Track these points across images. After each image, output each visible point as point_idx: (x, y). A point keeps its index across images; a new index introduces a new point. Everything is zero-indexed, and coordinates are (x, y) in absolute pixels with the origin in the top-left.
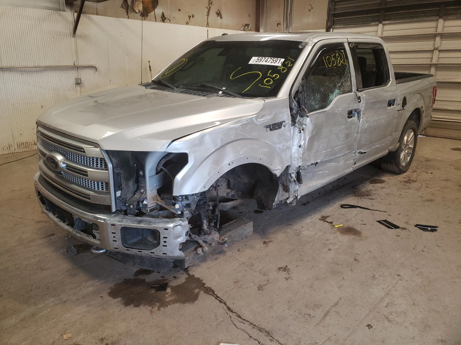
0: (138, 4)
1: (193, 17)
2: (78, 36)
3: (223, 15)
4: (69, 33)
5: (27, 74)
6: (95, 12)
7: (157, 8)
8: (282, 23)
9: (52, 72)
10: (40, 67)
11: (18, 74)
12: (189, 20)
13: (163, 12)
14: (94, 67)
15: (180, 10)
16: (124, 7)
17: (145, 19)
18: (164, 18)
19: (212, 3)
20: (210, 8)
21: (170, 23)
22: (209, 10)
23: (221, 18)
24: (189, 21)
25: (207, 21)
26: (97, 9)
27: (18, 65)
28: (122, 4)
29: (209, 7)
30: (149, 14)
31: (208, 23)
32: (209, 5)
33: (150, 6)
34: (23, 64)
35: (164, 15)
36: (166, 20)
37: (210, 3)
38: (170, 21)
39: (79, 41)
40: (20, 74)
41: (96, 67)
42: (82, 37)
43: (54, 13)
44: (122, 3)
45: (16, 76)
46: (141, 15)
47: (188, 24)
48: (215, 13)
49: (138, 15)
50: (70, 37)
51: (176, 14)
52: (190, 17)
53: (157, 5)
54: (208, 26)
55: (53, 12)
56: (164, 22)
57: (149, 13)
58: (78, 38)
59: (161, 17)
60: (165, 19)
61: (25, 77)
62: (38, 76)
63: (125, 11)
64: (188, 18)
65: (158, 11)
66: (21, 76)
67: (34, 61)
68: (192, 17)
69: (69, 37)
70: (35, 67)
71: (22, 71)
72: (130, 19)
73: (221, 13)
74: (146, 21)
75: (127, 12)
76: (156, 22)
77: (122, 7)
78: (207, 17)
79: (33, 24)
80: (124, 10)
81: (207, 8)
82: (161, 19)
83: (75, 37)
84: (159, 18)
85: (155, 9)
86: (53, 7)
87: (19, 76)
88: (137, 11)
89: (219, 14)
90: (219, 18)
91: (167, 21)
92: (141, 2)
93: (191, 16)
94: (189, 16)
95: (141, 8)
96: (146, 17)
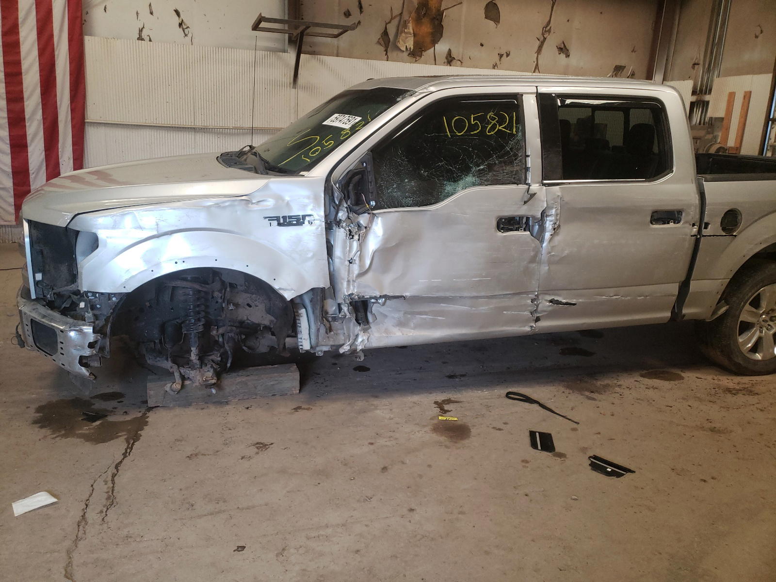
0: (407, 38)
1: (508, 55)
2: (301, 87)
3: (572, 53)
4: (288, 84)
5: (225, 137)
6: (335, 52)
7: (439, 43)
8: (701, 63)
9: (259, 136)
10: (242, 129)
11: (214, 136)
12: (500, 61)
13: (449, 49)
15: (482, 45)
16: (382, 43)
17: (416, 61)
18: (450, 59)
19: (549, 31)
20: (545, 39)
21: (461, 66)
22: (542, 43)
23: (568, 56)
24: (498, 63)
25: (536, 63)
26: (338, 47)
27: (215, 124)
28: (379, 39)
29: (543, 38)
30: (424, 53)
31: (537, 65)
32: (543, 34)
33: (428, 40)
34: (221, 124)
35: (450, 53)
36: (454, 62)
37: (545, 31)
38: (461, 62)
39: (302, 94)
40: (216, 137)
42: (305, 88)
43: (271, 54)
44: (379, 36)
45: (211, 139)
46: (409, 54)
47: (496, 67)
48: (556, 47)
49: (405, 54)
50: (290, 87)
51: (475, 52)
52: (501, 56)
53: (440, 39)
54: (537, 70)
55: (269, 54)
56: (450, 66)
57: (425, 51)
58: (301, 89)
59: (445, 56)
60: (451, 61)
61: (221, 141)
62: (239, 140)
63: (382, 49)
64: (498, 57)
65: (442, 47)
66: (216, 139)
67: (236, 120)
68: (505, 55)
69: (288, 88)
70: (235, 128)
71: (218, 134)
72: (390, 62)
73: (567, 46)
74: (418, 64)
75: (386, 51)
76: (436, 64)
77: (379, 43)
78: (536, 55)
79: (241, 71)
80: (382, 47)
81: (539, 40)
82: (446, 61)
83: (296, 88)
84: (442, 57)
85: (436, 45)
86: (274, 46)
87: (215, 138)
88: (404, 49)
89: (563, 49)
90: (563, 56)
91: (456, 64)
92: (411, 35)
93: (503, 55)
94: (499, 54)
95: (410, 43)
96: (418, 58)
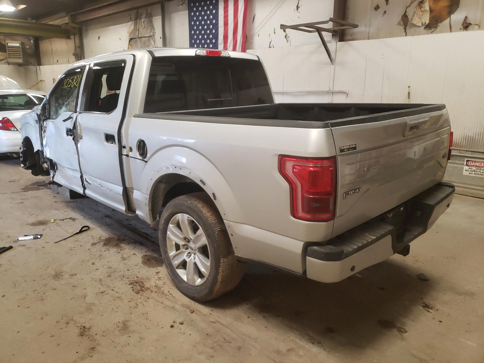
0: (423, 15)
7: (455, 13)
13: (466, 17)
14: (344, 92)
16: (402, 23)
17: (431, 32)
21: (479, 29)
26: (369, 32)
30: (439, 24)
33: (444, 12)
35: (467, 20)
36: (471, 27)
38: (479, 26)
39: (337, 68)
41: (347, 93)
42: (341, 64)
44: (400, 19)
46: (425, 28)
49: (422, 29)
53: (456, 9)
56: (467, 31)
57: (441, 22)
58: (337, 65)
59: (461, 23)
60: (468, 26)
65: (457, 17)
72: (408, 37)
75: (405, 29)
76: (451, 32)
77: (399, 23)
80: (402, 27)
82: (462, 27)
83: (334, 65)
84: (458, 26)
85: (452, 15)
88: (420, 24)
92: (427, 12)
95: (426, 19)
96: (434, 29)
